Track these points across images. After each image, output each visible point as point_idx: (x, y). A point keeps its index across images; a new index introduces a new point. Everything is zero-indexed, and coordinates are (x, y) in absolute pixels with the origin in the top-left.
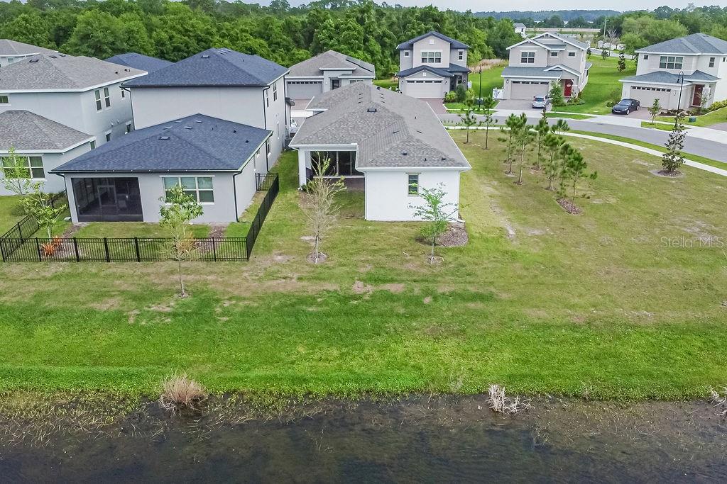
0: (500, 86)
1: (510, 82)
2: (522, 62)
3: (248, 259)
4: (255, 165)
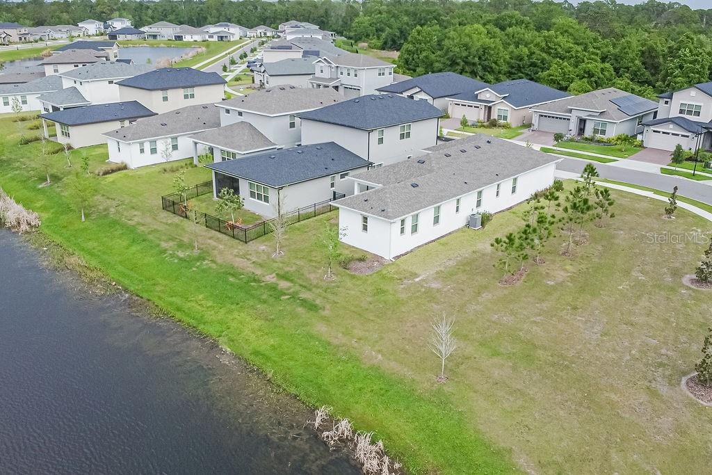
3: (246, 243)
4: (332, 185)
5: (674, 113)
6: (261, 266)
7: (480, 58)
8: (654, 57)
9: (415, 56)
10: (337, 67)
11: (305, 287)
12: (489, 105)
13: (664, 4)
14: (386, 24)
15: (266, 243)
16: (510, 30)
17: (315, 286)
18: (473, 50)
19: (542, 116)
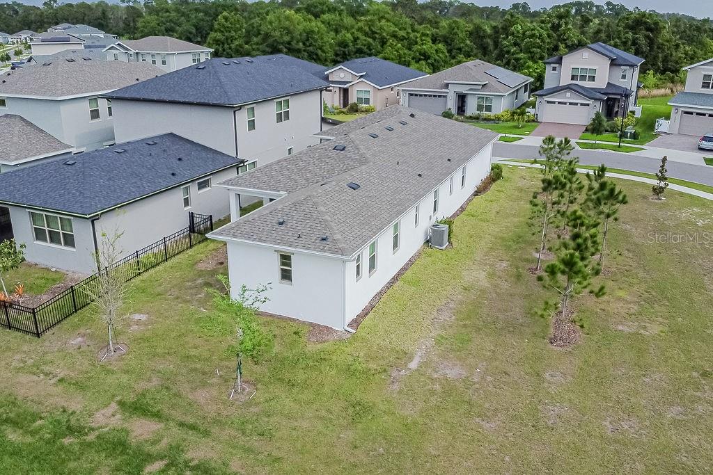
0: (668, 118)
1: (680, 112)
2: (703, 87)
3: (38, 335)
4: (186, 202)
5: (565, 80)
6: (80, 386)
7: (304, 44)
8: (482, 37)
9: (226, 46)
10: (137, 53)
11: (193, 427)
12: (345, 86)
13: (445, 2)
14: (175, 24)
15: (82, 331)
16: (326, 17)
17: (216, 422)
18: (296, 34)
19: (412, 95)
